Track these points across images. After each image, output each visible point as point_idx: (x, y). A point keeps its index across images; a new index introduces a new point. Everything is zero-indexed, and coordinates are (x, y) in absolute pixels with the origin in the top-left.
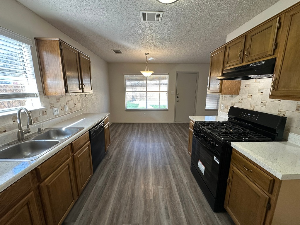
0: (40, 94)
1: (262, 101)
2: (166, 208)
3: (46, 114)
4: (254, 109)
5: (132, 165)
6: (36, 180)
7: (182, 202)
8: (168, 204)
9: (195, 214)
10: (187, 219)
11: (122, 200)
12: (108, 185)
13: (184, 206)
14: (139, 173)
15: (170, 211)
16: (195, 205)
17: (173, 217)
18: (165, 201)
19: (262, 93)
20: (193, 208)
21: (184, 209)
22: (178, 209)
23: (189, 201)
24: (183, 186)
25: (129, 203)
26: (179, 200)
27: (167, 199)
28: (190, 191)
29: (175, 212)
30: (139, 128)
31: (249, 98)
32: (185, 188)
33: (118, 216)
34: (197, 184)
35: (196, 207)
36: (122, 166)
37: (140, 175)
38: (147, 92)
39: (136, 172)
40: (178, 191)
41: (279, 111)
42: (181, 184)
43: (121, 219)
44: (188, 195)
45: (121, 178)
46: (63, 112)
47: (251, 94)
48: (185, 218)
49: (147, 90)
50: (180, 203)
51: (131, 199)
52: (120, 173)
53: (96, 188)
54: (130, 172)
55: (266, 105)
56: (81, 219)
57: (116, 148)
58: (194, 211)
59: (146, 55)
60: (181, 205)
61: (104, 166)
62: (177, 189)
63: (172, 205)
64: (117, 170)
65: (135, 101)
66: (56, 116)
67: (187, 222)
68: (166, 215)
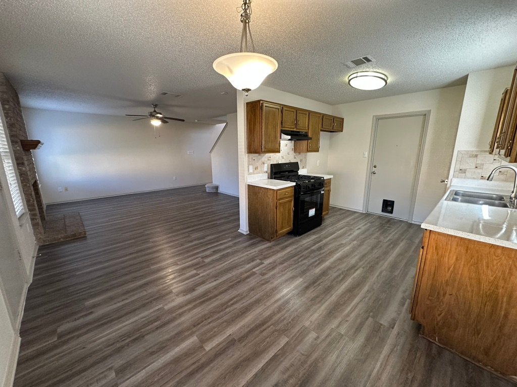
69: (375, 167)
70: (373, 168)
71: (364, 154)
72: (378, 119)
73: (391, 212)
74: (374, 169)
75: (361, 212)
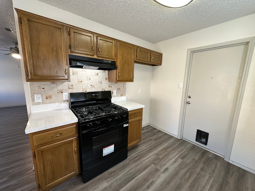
1: (91, 85)
4: (86, 91)
7: (133, 178)
8: (144, 188)
13: (135, 175)
15: (148, 183)
17: (150, 179)
19: (90, 79)
20: (133, 169)
21: (137, 174)
22: (142, 178)
23: (128, 173)
24: (114, 184)
26: (133, 181)
28: (117, 176)
29: (145, 180)
31: (79, 83)
32: (116, 181)
34: (105, 173)
40: (124, 186)
41: (102, 89)
42: (112, 187)
44: (123, 176)
47: (81, 81)
48: (144, 171)
55: (94, 87)
58: (134, 168)
60: (136, 178)
62: (122, 188)
63: (142, 184)
68: (153, 184)
69: (190, 97)
70: (188, 98)
71: (179, 85)
72: (193, 52)
73: (206, 143)
74: (189, 100)
75: (177, 137)
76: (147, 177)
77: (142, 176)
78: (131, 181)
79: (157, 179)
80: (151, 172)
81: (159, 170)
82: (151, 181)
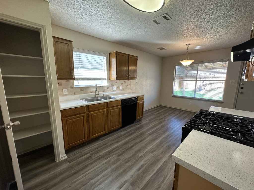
0: (107, 79)
2: (142, 166)
3: (109, 89)
5: (147, 133)
6: (88, 110)
7: (157, 172)
8: (146, 165)
9: (159, 185)
10: (148, 182)
11: (124, 146)
12: (125, 136)
13: (156, 175)
14: (147, 140)
15: (143, 169)
16: (165, 182)
17: (141, 173)
18: (146, 163)
22: (149, 173)
25: (126, 149)
26: (156, 170)
27: (149, 162)
29: (145, 172)
30: (179, 114)
33: (117, 150)
35: (164, 183)
36: (140, 131)
37: (146, 141)
38: (196, 80)
39: (145, 138)
43: (116, 152)
45: (134, 136)
46: (118, 89)
49: (197, 78)
50: (155, 171)
51: (129, 148)
52: (136, 134)
53: (119, 134)
54: (142, 136)
56: (104, 141)
57: (147, 120)
58: (160, 183)
59: (187, 46)
61: (132, 127)
63: (148, 168)
64: (136, 132)
65: (201, 91)
66: (114, 90)
67: (147, 182)
68: (138, 169)
76: (144, 174)
77: (149, 175)
78: (158, 169)
79: (135, 173)
80: (139, 181)
81: (130, 184)
82: (140, 171)
